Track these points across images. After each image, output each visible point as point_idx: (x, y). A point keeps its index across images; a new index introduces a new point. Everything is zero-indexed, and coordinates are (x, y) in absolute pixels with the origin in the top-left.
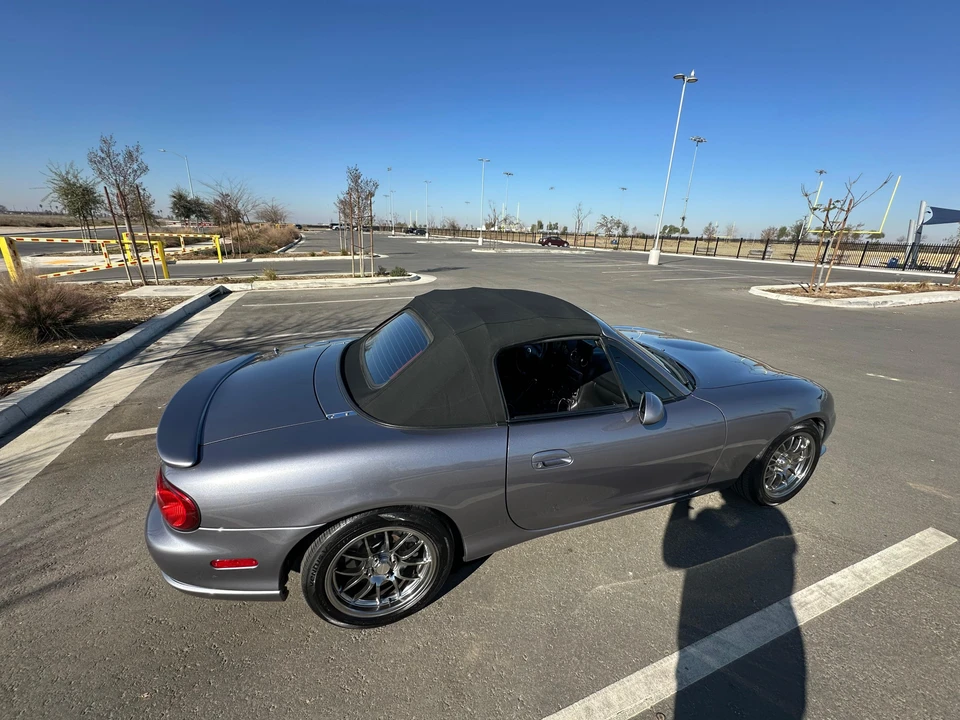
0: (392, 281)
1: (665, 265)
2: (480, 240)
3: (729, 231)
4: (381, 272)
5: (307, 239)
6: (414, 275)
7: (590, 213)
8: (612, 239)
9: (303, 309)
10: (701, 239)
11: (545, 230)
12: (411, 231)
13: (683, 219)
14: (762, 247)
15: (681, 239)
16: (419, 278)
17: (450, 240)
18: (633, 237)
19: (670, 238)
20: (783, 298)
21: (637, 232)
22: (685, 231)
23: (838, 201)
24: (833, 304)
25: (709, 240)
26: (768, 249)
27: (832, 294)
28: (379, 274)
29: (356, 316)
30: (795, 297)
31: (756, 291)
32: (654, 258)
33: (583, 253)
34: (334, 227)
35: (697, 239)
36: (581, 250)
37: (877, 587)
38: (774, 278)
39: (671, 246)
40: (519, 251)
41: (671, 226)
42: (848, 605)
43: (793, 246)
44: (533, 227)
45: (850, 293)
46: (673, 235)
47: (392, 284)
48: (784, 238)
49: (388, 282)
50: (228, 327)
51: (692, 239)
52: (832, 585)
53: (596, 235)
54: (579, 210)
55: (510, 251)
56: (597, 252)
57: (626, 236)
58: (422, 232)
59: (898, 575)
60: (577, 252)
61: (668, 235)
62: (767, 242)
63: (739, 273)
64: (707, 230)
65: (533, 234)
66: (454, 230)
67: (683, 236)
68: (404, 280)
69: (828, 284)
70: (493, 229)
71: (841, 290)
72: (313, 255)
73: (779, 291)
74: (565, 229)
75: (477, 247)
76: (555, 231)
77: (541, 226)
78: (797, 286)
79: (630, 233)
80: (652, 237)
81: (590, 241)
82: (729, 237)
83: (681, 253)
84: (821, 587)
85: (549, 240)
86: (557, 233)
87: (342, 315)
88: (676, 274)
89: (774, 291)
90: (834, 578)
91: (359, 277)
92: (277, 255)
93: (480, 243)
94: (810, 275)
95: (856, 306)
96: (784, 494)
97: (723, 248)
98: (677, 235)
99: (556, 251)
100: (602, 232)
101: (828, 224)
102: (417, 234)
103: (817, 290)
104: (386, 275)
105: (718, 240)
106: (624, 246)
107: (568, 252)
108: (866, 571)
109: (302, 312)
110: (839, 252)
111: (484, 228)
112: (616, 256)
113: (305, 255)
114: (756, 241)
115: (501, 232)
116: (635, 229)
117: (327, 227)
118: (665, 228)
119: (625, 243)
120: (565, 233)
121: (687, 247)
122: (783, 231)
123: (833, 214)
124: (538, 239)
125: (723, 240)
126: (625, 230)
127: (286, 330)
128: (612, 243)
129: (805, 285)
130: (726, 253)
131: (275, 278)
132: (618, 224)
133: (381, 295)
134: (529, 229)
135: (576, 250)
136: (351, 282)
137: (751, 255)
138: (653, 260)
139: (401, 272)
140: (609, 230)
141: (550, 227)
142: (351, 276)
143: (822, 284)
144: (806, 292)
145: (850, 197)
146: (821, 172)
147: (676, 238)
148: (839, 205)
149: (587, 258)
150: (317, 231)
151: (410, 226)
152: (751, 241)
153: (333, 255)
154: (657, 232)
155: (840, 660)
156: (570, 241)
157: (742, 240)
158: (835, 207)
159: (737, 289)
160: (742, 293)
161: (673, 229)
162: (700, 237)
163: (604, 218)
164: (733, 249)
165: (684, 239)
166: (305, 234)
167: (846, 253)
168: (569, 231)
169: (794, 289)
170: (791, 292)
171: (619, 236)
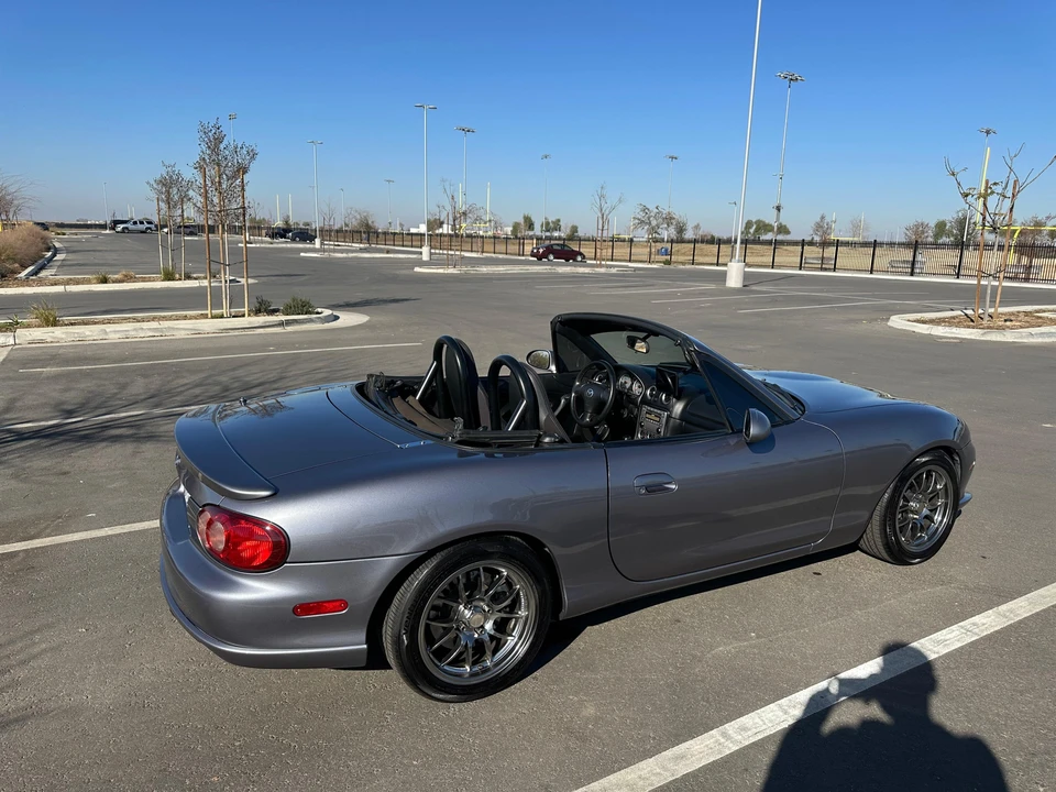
0: (289, 323)
1: (754, 288)
2: (425, 250)
3: (856, 227)
4: (261, 308)
5: (68, 251)
6: (327, 312)
7: (620, 201)
8: (659, 245)
9: (144, 373)
10: (811, 243)
11: (537, 231)
12: (281, 233)
13: (778, 209)
14: (908, 255)
15: (777, 244)
16: (337, 318)
17: (361, 250)
18: (695, 241)
19: (757, 242)
20: (939, 331)
21: (701, 233)
22: (783, 229)
23: (995, 184)
24: (1008, 337)
25: (825, 244)
26: (919, 258)
27: (1008, 323)
28: (258, 312)
29: (252, 378)
30: (954, 330)
31: (898, 322)
32: (734, 274)
33: (614, 271)
34: (120, 227)
35: (803, 243)
36: (611, 266)
37: (1020, 622)
38: (927, 303)
39: (762, 255)
40: (501, 269)
41: (758, 222)
42: (988, 638)
43: (958, 252)
44: (516, 227)
45: (1034, 321)
46: (763, 237)
47: (289, 329)
48: (944, 239)
49: (281, 324)
50: (18, 404)
51: (795, 243)
52: (974, 624)
53: (631, 241)
54: (602, 197)
55: (484, 269)
56: (636, 269)
57: (682, 241)
58: (305, 235)
59: (1044, 611)
60: (603, 270)
61: (755, 237)
62: (915, 246)
63: (873, 296)
64: (819, 227)
65: (517, 237)
66: (366, 232)
67: (780, 237)
68: (311, 321)
69: (1001, 310)
70: (440, 231)
71: (1022, 316)
72: (105, 281)
73: (931, 322)
74: (574, 229)
75: (422, 264)
76: (556, 234)
77: (531, 226)
78: (960, 313)
79: (689, 235)
80: (728, 241)
81: (623, 251)
82: (856, 239)
83: (780, 267)
84: (962, 627)
85: (549, 250)
86: (560, 238)
87: (223, 379)
88: (774, 301)
89: (924, 322)
90: (976, 619)
91: (222, 317)
92: (26, 282)
93: (425, 257)
94: (975, 295)
95: (1040, 340)
96: (924, 548)
97: (847, 258)
98: (769, 236)
99: (565, 269)
100: (642, 235)
101: (988, 218)
102: (293, 240)
103: (986, 318)
104: (273, 312)
105: (838, 244)
106: (681, 258)
107: (587, 270)
108: (1011, 611)
109: (145, 376)
110: (1025, 261)
111: (423, 229)
112: (668, 276)
113: (88, 282)
114: (900, 244)
115: (457, 236)
116: (697, 227)
117: (104, 227)
118: (749, 225)
119: (682, 254)
120: (573, 237)
121: (789, 257)
122: (941, 228)
123: (992, 201)
124: (528, 249)
125: (847, 244)
126: (681, 229)
127: (133, 404)
128: (658, 252)
129: (969, 312)
130: (852, 266)
131: (55, 324)
132: (669, 219)
133: (279, 346)
134: (509, 230)
135: (601, 266)
136: (209, 326)
137: (893, 267)
138: (734, 279)
139: (304, 308)
140: (653, 230)
141: (548, 227)
142: (205, 316)
143: (992, 310)
144: (970, 322)
145: (1012, 176)
146: (988, 132)
147: (769, 243)
148: (998, 189)
149: (622, 278)
150: (84, 235)
151: (279, 223)
152: (891, 244)
153: (144, 280)
154: (737, 232)
155: (975, 676)
156: (587, 250)
157: (875, 244)
158: (992, 193)
159: (870, 321)
160: (877, 326)
161: (763, 227)
162: (808, 239)
163: (645, 209)
164: (862, 258)
165: (782, 243)
166: (60, 241)
167: (1036, 262)
168: (581, 233)
169: (954, 318)
170: (950, 322)
171: (672, 241)
